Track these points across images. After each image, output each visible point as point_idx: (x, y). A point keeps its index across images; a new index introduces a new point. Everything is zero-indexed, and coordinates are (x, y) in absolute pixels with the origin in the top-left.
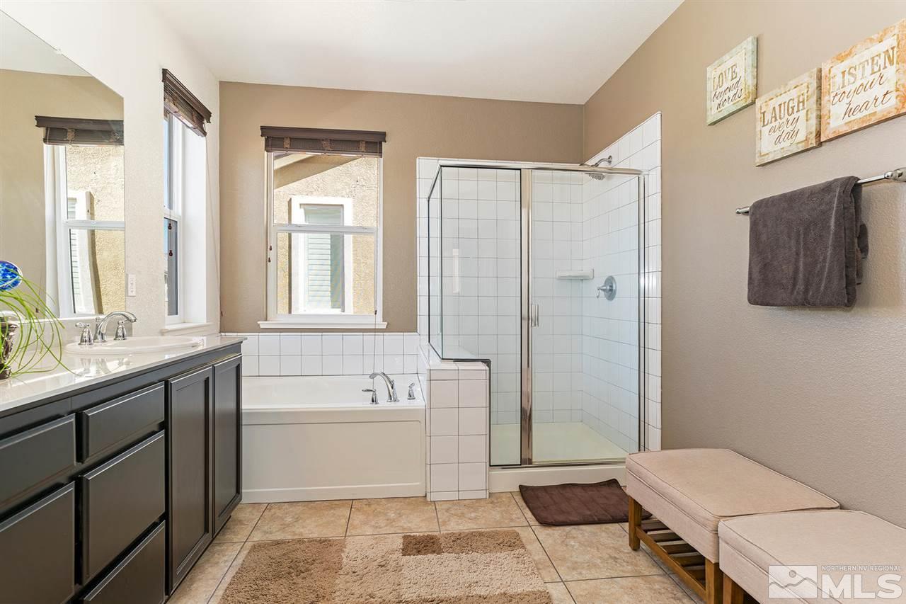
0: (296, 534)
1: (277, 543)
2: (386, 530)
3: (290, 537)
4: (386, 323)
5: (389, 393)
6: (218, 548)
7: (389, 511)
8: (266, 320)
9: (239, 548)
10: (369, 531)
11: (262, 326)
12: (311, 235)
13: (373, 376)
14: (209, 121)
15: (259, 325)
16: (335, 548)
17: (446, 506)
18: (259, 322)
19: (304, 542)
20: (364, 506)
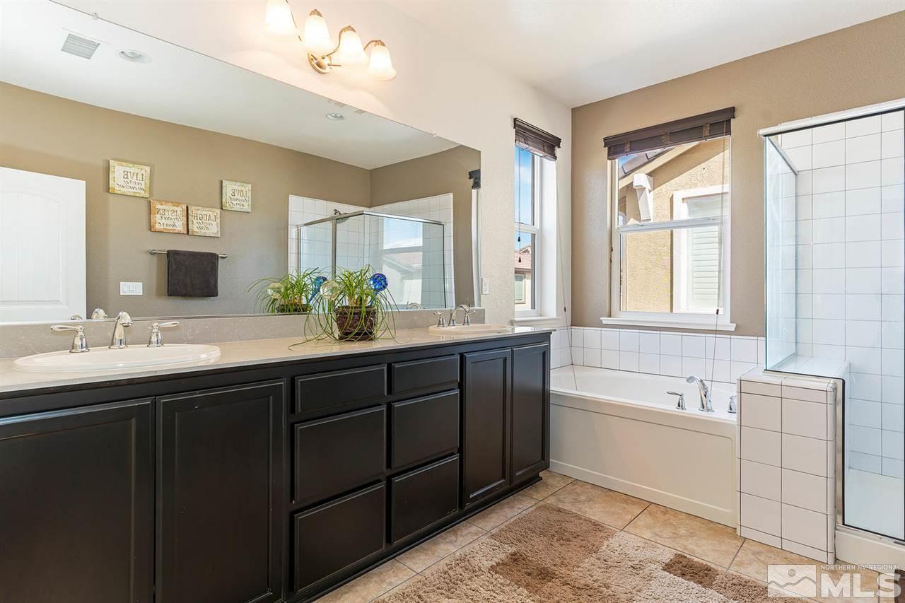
0: (581, 511)
1: (559, 510)
2: (665, 541)
3: (574, 511)
4: (735, 325)
5: (702, 401)
6: (520, 497)
7: (682, 526)
8: (610, 317)
9: (534, 503)
10: (647, 535)
11: (604, 322)
12: (695, 229)
13: (690, 379)
14: (559, 147)
15: (601, 321)
16: (602, 534)
17: (757, 548)
18: (601, 318)
19: (581, 519)
20: (659, 512)
